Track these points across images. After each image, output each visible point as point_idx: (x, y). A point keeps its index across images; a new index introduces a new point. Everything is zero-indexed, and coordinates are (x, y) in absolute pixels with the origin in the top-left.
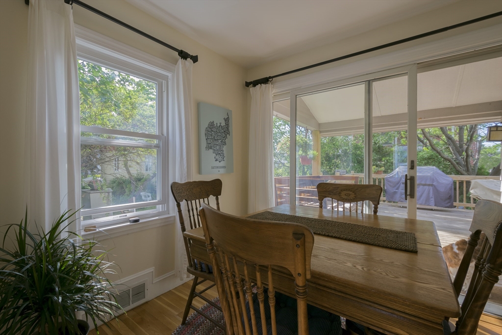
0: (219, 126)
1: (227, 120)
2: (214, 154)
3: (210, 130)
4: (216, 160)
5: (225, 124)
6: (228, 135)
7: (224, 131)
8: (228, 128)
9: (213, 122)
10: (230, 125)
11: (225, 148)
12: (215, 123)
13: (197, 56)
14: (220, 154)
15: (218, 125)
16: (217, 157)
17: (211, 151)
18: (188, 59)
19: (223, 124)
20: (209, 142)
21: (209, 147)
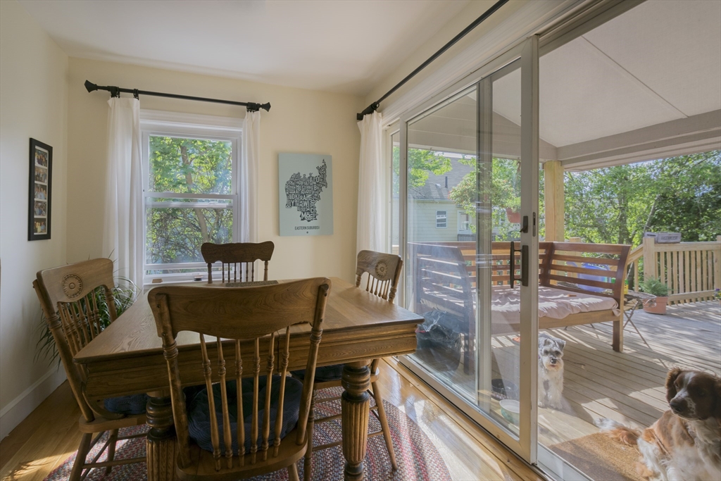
0: (309, 178)
1: (322, 170)
2: (300, 212)
3: (293, 184)
4: (304, 219)
5: (318, 174)
6: (323, 188)
7: (318, 183)
8: (323, 179)
9: (299, 173)
10: (327, 174)
11: (317, 204)
12: (302, 175)
13: (269, 103)
14: (308, 211)
15: (307, 176)
16: (305, 215)
17: (295, 208)
18: (260, 109)
19: (316, 173)
20: (291, 197)
21: (291, 204)
